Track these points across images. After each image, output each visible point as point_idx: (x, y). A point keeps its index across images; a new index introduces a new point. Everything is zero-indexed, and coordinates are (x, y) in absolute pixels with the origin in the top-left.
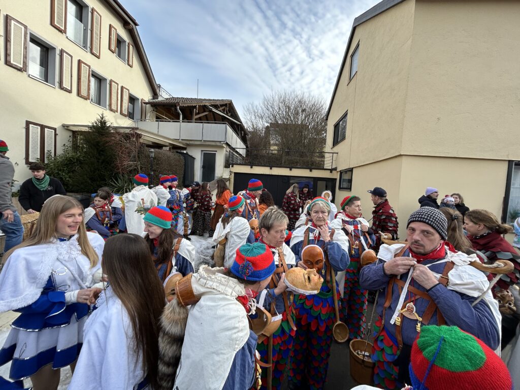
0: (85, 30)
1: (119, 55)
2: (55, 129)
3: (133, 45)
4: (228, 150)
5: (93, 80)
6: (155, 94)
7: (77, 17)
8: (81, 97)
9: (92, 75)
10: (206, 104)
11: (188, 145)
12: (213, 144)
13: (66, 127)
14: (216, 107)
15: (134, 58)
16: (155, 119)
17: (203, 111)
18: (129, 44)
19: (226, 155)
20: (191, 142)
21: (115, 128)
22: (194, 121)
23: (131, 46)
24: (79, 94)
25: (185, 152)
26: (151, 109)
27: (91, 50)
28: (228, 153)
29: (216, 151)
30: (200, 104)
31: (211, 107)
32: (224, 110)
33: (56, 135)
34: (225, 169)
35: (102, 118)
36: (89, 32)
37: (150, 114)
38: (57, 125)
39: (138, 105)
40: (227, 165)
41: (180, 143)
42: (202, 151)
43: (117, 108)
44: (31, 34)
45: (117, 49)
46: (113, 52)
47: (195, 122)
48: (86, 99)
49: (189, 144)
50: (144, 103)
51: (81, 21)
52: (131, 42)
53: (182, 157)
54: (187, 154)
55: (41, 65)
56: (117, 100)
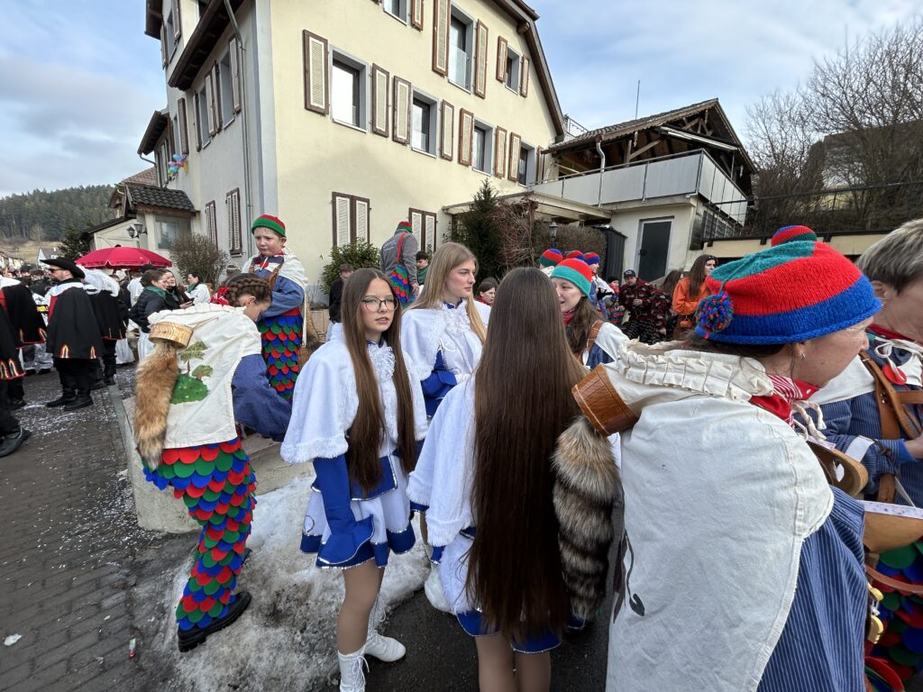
0: (469, 61)
1: (509, 84)
2: (435, 215)
3: (530, 58)
4: (702, 210)
5: (476, 135)
6: (559, 133)
7: (459, 46)
8: (462, 164)
9: (476, 127)
10: (656, 124)
11: (614, 213)
12: (668, 201)
13: (445, 210)
14: (677, 124)
15: (530, 81)
16: (557, 177)
17: (646, 141)
18: (523, 58)
19: (695, 222)
20: (620, 207)
21: (502, 199)
22: (628, 163)
23: (526, 61)
24: (460, 161)
25: (608, 226)
26: (553, 160)
27: (475, 88)
28: (701, 219)
29: (673, 217)
30: (641, 128)
31: (666, 128)
32: (695, 127)
33: (436, 222)
34: (690, 252)
35: (486, 186)
36: (473, 61)
37: (550, 170)
38: (436, 209)
39: (533, 157)
40: (697, 243)
41: (599, 210)
42: (641, 221)
43: (504, 170)
44: (414, 92)
45: (507, 74)
46: (501, 82)
47: (631, 166)
48: (467, 166)
49: (617, 211)
50: (542, 153)
51: (464, 50)
52: (527, 55)
53: (602, 236)
54: (611, 229)
55: (423, 132)
56: (505, 157)
